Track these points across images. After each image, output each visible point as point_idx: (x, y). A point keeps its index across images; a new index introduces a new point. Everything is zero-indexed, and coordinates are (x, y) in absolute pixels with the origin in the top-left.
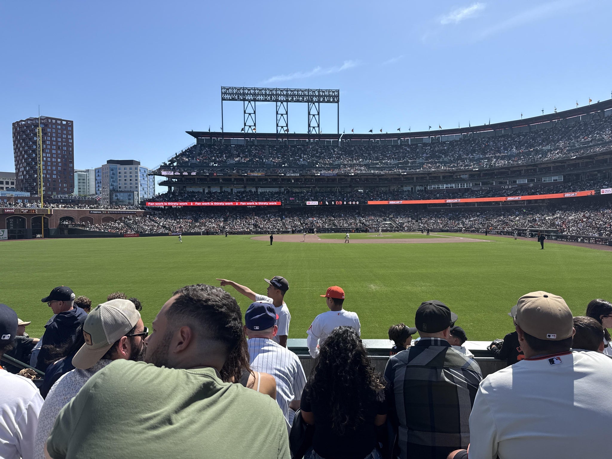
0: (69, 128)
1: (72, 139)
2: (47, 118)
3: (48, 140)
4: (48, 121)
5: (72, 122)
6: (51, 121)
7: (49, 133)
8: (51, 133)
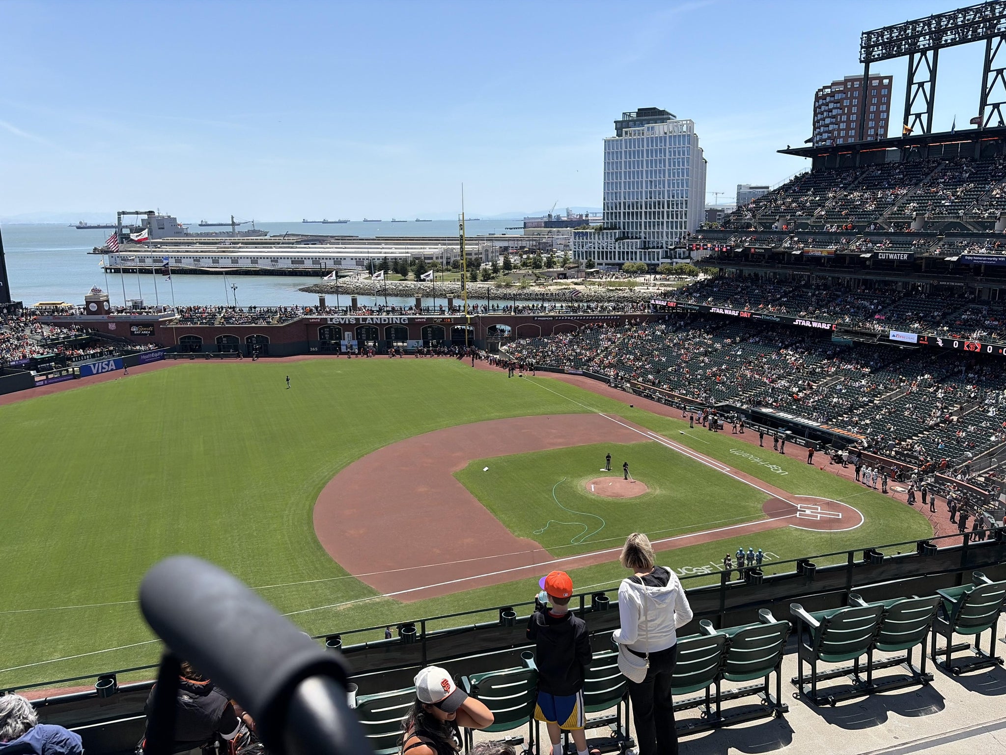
0: (884, 92)
1: (888, 111)
2: (847, 80)
3: (844, 122)
4: (846, 86)
5: (890, 78)
6: (853, 85)
7: (846, 109)
8: (850, 107)
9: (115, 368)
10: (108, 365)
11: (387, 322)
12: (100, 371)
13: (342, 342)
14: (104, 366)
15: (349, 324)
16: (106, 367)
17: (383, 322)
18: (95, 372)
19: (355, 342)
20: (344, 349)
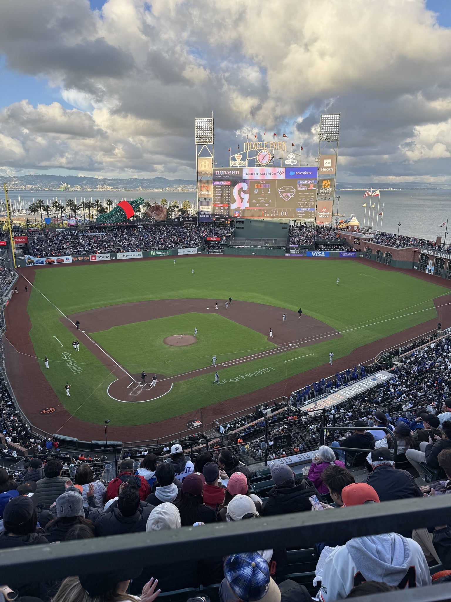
9: (324, 256)
10: (321, 254)
11: (446, 258)
12: (316, 256)
13: (428, 267)
14: (319, 254)
15: (430, 255)
16: (320, 255)
17: (445, 258)
18: (314, 255)
19: (433, 268)
20: (427, 272)
